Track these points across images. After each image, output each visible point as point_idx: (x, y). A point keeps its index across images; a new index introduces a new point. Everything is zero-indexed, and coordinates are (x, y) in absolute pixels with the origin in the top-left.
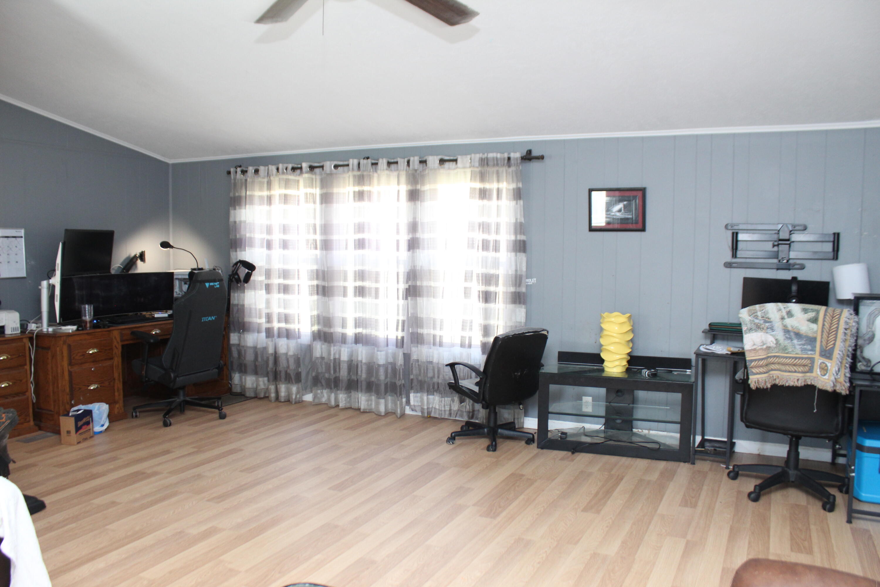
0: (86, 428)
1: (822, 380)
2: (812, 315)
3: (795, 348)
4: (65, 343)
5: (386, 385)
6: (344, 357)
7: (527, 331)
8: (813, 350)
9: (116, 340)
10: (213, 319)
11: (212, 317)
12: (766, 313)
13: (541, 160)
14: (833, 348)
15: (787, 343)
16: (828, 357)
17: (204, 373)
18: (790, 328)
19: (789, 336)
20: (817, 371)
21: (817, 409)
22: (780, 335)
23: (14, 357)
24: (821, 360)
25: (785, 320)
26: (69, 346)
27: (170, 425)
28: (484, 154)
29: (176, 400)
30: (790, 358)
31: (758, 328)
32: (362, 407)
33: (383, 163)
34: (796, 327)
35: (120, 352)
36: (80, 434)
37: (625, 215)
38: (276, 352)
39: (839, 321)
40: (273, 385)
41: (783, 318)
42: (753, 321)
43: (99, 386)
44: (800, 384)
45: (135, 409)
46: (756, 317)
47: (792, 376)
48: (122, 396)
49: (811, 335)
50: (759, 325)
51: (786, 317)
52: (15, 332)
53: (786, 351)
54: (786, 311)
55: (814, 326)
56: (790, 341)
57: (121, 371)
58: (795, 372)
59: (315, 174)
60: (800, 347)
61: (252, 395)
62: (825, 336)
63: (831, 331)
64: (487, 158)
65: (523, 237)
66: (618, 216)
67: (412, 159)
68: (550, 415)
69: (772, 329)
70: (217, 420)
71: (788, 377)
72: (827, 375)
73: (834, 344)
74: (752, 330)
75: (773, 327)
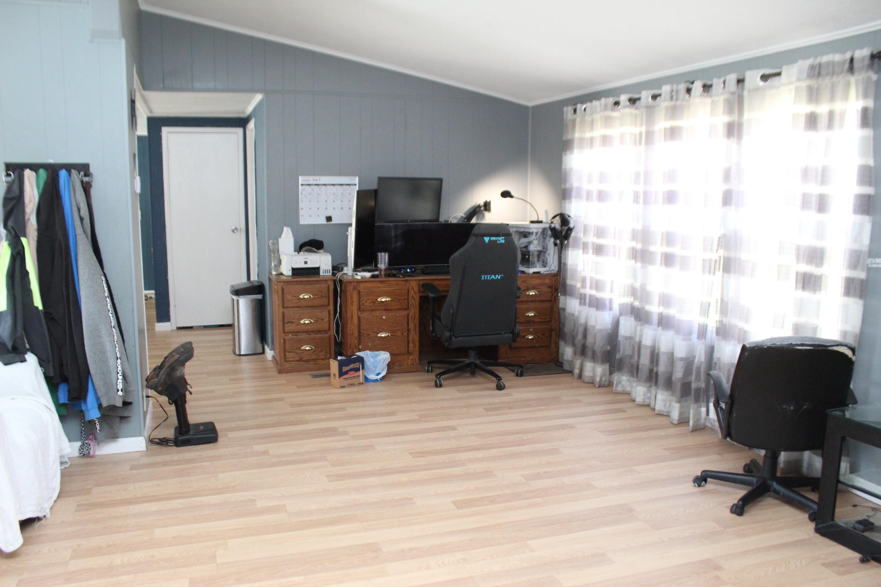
0: (354, 374)
4: (355, 288)
6: (647, 341)
7: (799, 343)
9: (414, 290)
10: (497, 278)
11: (497, 276)
17: (491, 336)
23: (316, 297)
26: (359, 292)
27: (441, 386)
28: (815, 59)
29: (466, 361)
32: (657, 408)
33: (697, 87)
35: (417, 304)
36: (344, 379)
38: (586, 323)
40: (579, 359)
43: (390, 335)
45: (429, 363)
48: (417, 348)
52: (327, 274)
57: (418, 322)
59: (634, 108)
64: (820, 64)
67: (728, 78)
70: (494, 390)
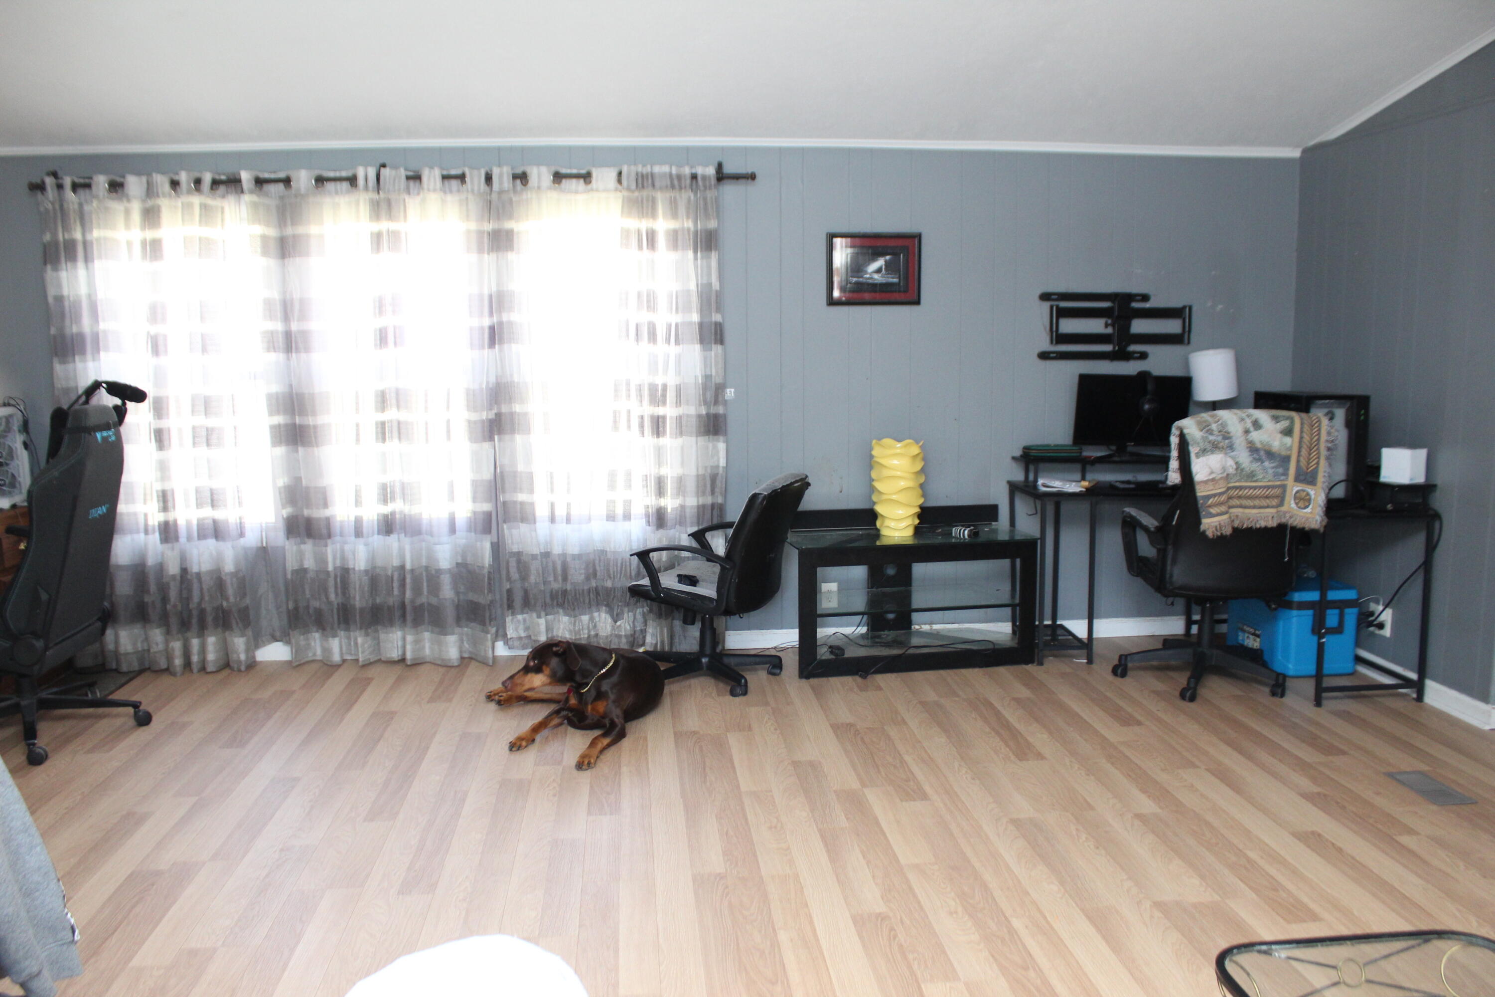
1: (1301, 514)
2: (1284, 424)
3: (1267, 473)
5: (458, 607)
8: (1285, 474)
10: (104, 512)
11: (103, 508)
12: (1224, 425)
13: (750, 181)
14: (1317, 468)
15: (1255, 466)
16: (1311, 482)
18: (1259, 445)
19: (1257, 457)
20: (1291, 504)
21: (1288, 556)
22: (1244, 458)
24: (1297, 486)
25: (1250, 434)
28: (644, 166)
30: (1260, 487)
31: (1215, 447)
32: (409, 656)
33: (432, 176)
34: (1268, 442)
37: (888, 277)
39: (1319, 430)
40: (178, 640)
41: (1247, 432)
42: (1207, 437)
44: (1272, 523)
46: (1210, 432)
47: (1263, 513)
49: (1284, 453)
50: (1216, 443)
51: (1252, 429)
53: (1255, 479)
54: (1251, 420)
55: (1288, 440)
56: (1259, 463)
58: (1268, 507)
59: (267, 195)
60: (1273, 470)
61: (136, 666)
62: (1304, 452)
63: (1313, 446)
64: (652, 175)
65: (717, 318)
66: (875, 280)
67: (496, 172)
68: (819, 620)
69: (1231, 447)
71: (1258, 515)
72: (1311, 507)
73: (1318, 463)
74: (1208, 452)
75: (1233, 445)
